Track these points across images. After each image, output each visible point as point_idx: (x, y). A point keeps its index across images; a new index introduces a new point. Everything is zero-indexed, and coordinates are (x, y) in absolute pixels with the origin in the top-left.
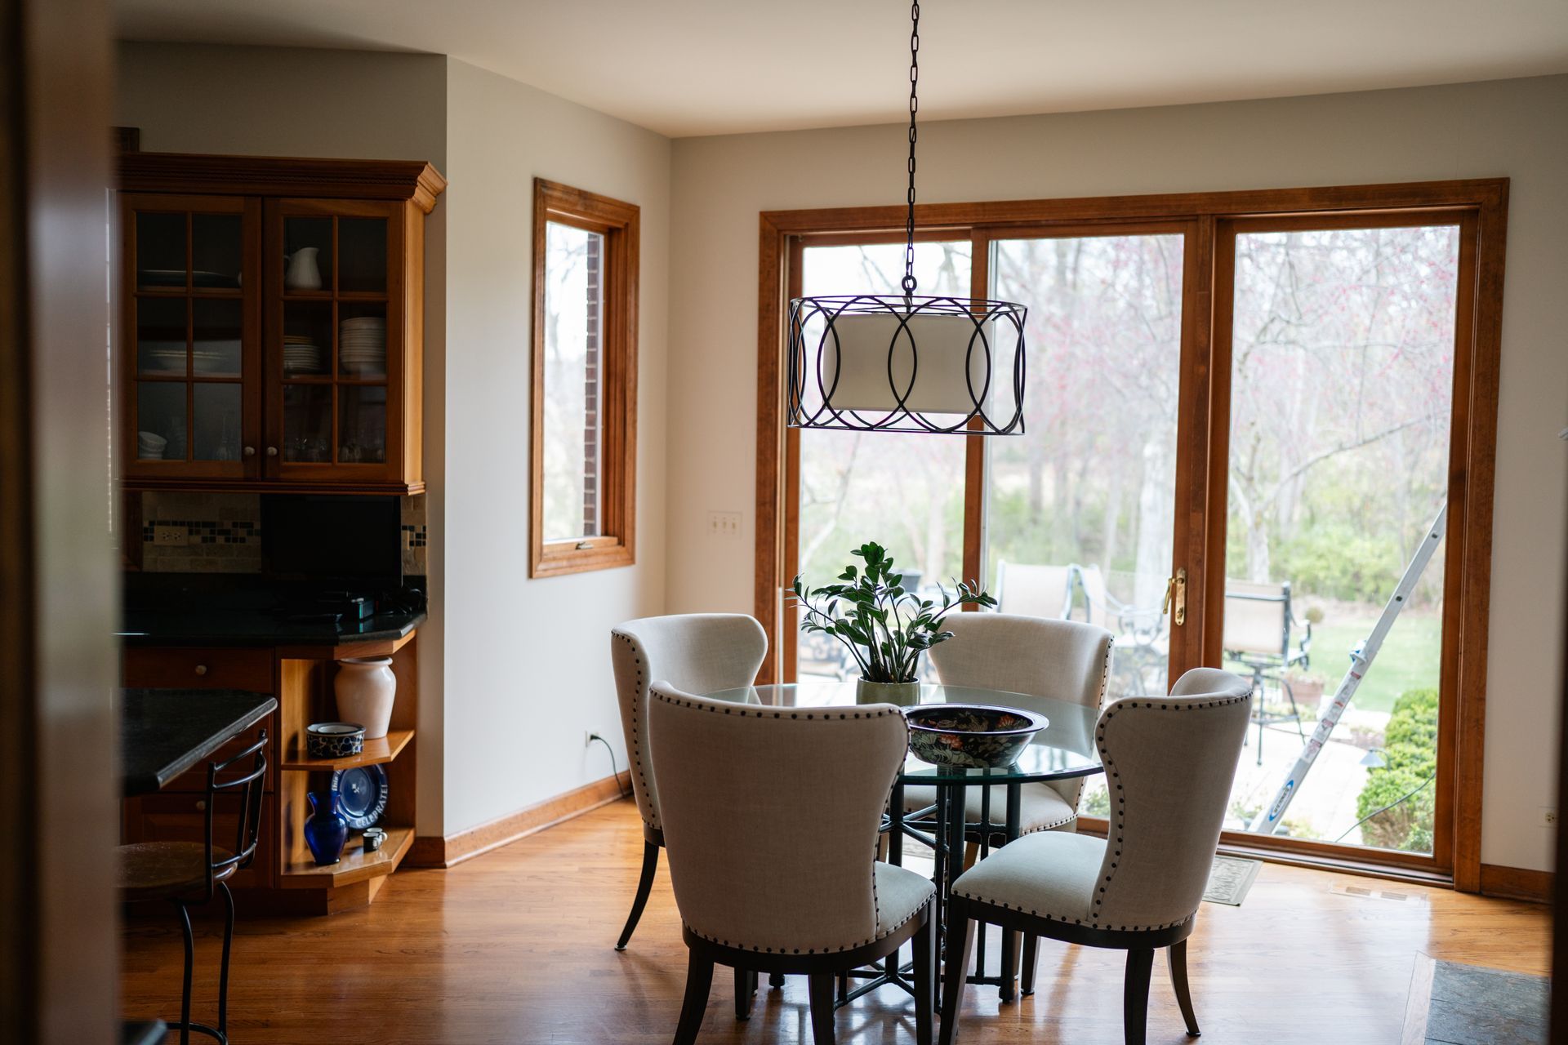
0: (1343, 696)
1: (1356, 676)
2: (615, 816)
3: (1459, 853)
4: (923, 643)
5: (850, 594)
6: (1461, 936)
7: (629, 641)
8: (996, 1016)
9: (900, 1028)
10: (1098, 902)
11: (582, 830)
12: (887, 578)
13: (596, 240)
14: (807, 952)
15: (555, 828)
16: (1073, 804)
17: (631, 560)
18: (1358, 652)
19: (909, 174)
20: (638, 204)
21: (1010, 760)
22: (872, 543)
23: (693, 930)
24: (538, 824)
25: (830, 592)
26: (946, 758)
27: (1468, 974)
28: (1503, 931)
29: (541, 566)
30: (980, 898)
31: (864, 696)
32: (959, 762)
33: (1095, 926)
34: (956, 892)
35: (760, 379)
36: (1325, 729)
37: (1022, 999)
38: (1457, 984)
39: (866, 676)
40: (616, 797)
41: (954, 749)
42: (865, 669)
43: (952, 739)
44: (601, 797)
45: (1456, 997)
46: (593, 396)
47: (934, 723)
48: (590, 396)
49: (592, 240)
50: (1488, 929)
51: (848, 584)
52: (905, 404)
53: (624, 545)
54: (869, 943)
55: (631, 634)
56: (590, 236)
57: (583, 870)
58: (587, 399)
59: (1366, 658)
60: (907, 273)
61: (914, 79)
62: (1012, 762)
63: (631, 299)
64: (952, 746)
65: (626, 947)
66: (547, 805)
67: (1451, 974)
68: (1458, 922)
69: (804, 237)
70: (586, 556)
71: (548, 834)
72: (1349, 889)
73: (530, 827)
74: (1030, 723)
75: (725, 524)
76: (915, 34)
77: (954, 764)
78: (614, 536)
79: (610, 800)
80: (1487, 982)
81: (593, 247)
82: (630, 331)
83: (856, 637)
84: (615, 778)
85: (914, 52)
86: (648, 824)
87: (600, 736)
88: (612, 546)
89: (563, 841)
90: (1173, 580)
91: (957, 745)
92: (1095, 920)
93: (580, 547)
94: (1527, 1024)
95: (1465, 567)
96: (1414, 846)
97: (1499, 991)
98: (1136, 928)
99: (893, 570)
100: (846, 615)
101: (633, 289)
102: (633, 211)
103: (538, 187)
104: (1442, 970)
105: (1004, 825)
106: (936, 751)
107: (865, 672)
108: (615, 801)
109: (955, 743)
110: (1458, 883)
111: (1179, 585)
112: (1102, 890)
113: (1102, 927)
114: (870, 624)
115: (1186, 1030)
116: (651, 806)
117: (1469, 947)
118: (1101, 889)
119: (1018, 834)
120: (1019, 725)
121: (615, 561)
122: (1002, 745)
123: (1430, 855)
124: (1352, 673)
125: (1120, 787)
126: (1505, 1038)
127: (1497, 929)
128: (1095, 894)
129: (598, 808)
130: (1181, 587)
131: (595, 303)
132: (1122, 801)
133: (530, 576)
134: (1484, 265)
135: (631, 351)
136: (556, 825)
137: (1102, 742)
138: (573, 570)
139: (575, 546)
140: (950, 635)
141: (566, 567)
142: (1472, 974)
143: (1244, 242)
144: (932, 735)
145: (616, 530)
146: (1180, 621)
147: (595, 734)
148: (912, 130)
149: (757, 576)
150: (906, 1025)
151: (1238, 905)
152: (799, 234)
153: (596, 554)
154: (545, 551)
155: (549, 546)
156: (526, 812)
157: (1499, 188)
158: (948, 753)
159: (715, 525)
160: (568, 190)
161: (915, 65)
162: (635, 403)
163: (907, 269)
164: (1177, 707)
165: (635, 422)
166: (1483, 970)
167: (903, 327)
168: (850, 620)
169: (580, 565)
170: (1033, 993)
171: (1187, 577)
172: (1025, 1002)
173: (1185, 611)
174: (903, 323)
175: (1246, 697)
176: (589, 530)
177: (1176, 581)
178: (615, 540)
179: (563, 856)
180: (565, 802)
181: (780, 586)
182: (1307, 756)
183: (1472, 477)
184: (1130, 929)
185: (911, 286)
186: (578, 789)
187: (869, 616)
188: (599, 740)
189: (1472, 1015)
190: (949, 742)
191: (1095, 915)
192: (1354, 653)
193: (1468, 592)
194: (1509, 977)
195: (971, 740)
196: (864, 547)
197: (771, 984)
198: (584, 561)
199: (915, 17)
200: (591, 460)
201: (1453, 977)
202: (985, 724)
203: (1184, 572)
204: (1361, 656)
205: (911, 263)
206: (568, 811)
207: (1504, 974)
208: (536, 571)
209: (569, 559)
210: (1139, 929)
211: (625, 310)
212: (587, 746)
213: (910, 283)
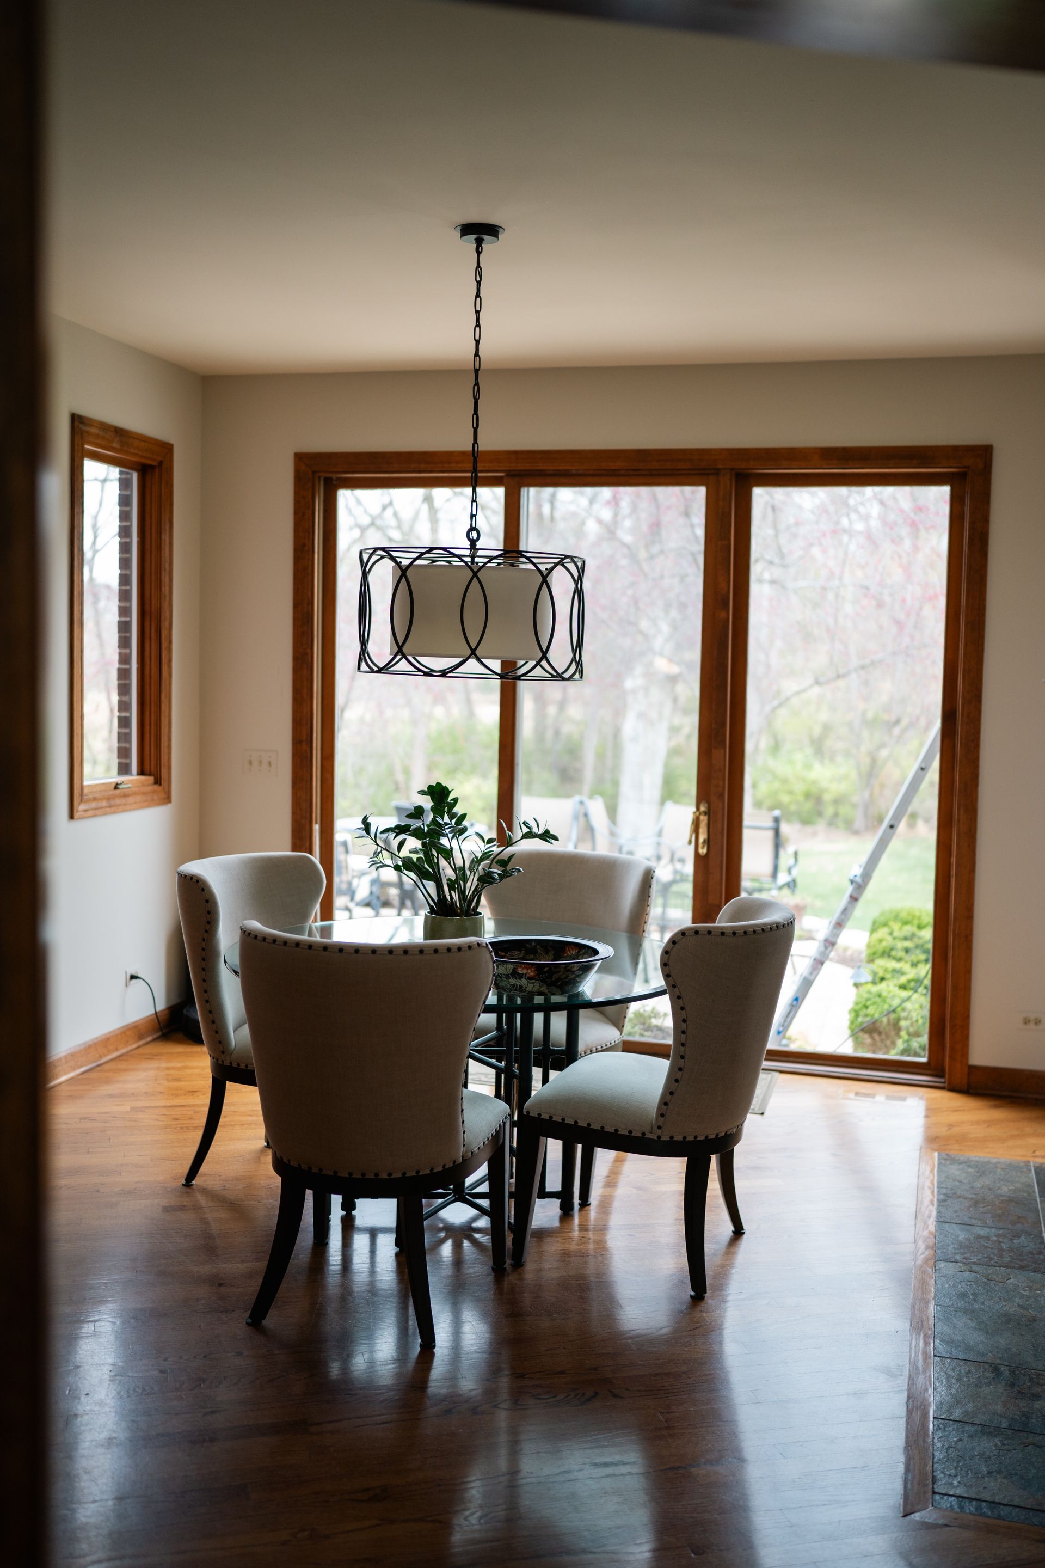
0: (843, 917)
1: (854, 899)
2: (161, 1054)
3: (951, 1056)
4: (494, 879)
5: (418, 834)
6: (955, 1130)
7: (198, 881)
8: (557, 1227)
9: (466, 1243)
10: (662, 1115)
11: (125, 1070)
12: (452, 816)
13: (129, 476)
14: (400, 1175)
15: (98, 1068)
16: (619, 1025)
17: (167, 799)
18: (855, 876)
19: (473, 430)
20: (172, 442)
21: (579, 986)
22: (438, 784)
23: (285, 1160)
24: (81, 1067)
25: (397, 831)
26: (521, 986)
27: (965, 1162)
28: (990, 1123)
29: (82, 807)
30: (551, 1117)
31: (432, 930)
32: (533, 990)
33: (659, 1137)
34: (528, 1112)
35: (295, 620)
36: (826, 948)
37: (580, 1210)
38: (957, 1173)
39: (432, 911)
40: (155, 1036)
41: (530, 978)
42: (432, 904)
43: (527, 969)
44: (141, 1037)
45: (957, 1183)
46: (128, 635)
47: (503, 954)
48: (123, 635)
49: (124, 477)
50: (977, 1123)
51: (416, 824)
52: (477, 652)
53: (160, 785)
54: (456, 1163)
55: (200, 875)
56: (121, 473)
57: (134, 1109)
58: (120, 637)
59: (863, 881)
60: (471, 525)
61: (477, 338)
62: (580, 989)
63: (165, 537)
64: (528, 975)
65: (193, 1182)
66: (90, 1047)
67: (951, 1164)
68: (953, 1118)
69: (338, 479)
70: (125, 796)
71: (93, 1075)
72: (857, 1094)
73: (74, 1069)
74: (595, 952)
75: (261, 762)
76: (478, 295)
77: (529, 992)
78: (150, 775)
79: (149, 1039)
80: (982, 1169)
81: (124, 484)
82: (165, 570)
83: (423, 874)
84: (155, 1016)
85: (477, 312)
86: (217, 1060)
87: (139, 976)
88: (148, 785)
89: (107, 1081)
90: (698, 813)
91: (532, 974)
92: (659, 1132)
93: (119, 786)
94: (1016, 1203)
95: (956, 798)
96: (904, 1052)
97: (991, 1176)
98: (696, 1137)
99: (458, 809)
100: (410, 853)
101: (167, 527)
102: (167, 449)
103: (76, 423)
104: (943, 1162)
105: (564, 1048)
106: (512, 981)
107: (431, 907)
108: (154, 1040)
109: (531, 973)
110: (949, 1084)
111: (702, 817)
112: (666, 1104)
113: (665, 1138)
114: (436, 861)
115: (732, 1228)
116: (220, 1042)
117: (962, 1139)
118: (664, 1102)
119: (577, 1055)
120: (584, 953)
121: (152, 800)
122: (573, 972)
123: (924, 1060)
124: (851, 897)
125: (682, 1009)
126: (1000, 1216)
127: (985, 1122)
128: (659, 1108)
129: (138, 1048)
130: (704, 819)
131: (128, 540)
132: (684, 1021)
133: (72, 816)
134: (972, 523)
135: (165, 589)
136: (99, 1066)
137: (667, 968)
138: (113, 809)
139: (113, 786)
140: (519, 871)
141: (106, 807)
142: (968, 1163)
143: (761, 496)
144: (509, 966)
145: (153, 769)
146: (702, 851)
147: (134, 973)
148: (476, 387)
149: (294, 813)
150: (475, 1242)
151: (762, 1114)
152: (334, 476)
153: (135, 794)
154: (86, 791)
155: (89, 786)
156: (69, 1054)
157: (984, 454)
158: (524, 982)
159: (250, 763)
160: (105, 427)
161: (478, 325)
162: (170, 642)
163: (472, 521)
164: (734, 933)
165: (170, 661)
166: (977, 1159)
167: (475, 578)
168: (414, 857)
169: (119, 805)
170: (590, 1205)
171: (709, 808)
172: (583, 1212)
173: (708, 842)
174: (475, 574)
175: (791, 922)
176: (124, 769)
177: (700, 814)
178: (151, 779)
179: (111, 1096)
180: (106, 1042)
181: (316, 823)
182: (811, 974)
183: (962, 715)
184: (690, 1138)
185: (475, 537)
186: (119, 1029)
187: (434, 853)
188: (138, 980)
189: (972, 1199)
190: (525, 971)
191: (659, 1128)
192: (851, 878)
193: (958, 820)
194: (999, 1163)
195: (546, 969)
196: (430, 787)
197: (343, 1209)
198: (123, 801)
199: (478, 279)
200: (125, 699)
201: (953, 1167)
202: (551, 954)
203: (706, 805)
204: (859, 880)
205: (475, 516)
206: (109, 1052)
207: (995, 1161)
208: (77, 811)
209: (108, 799)
210: (698, 1139)
211: (160, 548)
212: (126, 986)
213: (474, 534)
